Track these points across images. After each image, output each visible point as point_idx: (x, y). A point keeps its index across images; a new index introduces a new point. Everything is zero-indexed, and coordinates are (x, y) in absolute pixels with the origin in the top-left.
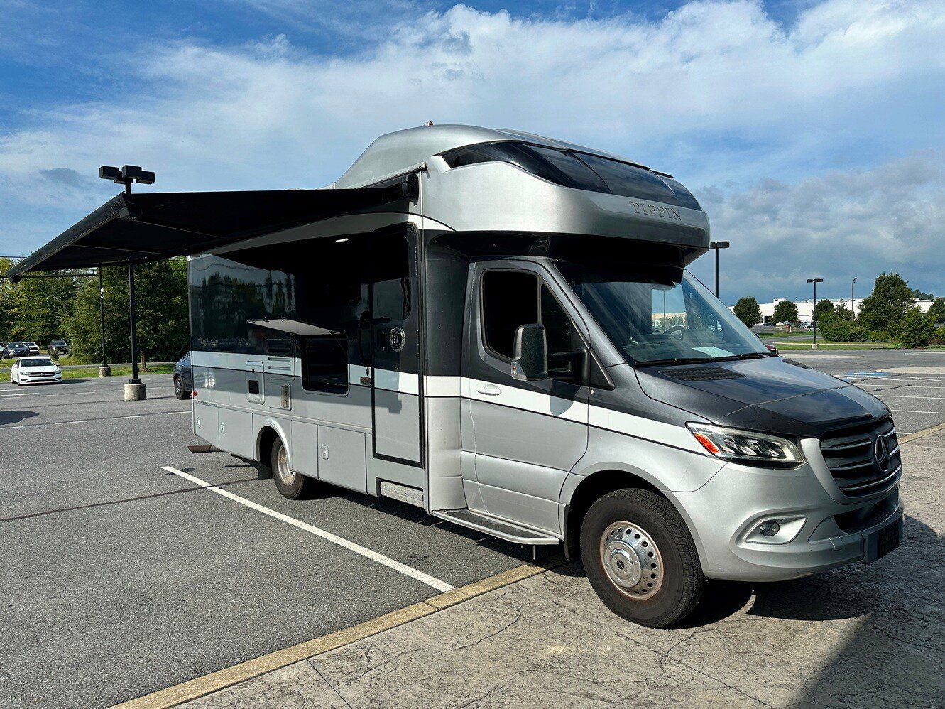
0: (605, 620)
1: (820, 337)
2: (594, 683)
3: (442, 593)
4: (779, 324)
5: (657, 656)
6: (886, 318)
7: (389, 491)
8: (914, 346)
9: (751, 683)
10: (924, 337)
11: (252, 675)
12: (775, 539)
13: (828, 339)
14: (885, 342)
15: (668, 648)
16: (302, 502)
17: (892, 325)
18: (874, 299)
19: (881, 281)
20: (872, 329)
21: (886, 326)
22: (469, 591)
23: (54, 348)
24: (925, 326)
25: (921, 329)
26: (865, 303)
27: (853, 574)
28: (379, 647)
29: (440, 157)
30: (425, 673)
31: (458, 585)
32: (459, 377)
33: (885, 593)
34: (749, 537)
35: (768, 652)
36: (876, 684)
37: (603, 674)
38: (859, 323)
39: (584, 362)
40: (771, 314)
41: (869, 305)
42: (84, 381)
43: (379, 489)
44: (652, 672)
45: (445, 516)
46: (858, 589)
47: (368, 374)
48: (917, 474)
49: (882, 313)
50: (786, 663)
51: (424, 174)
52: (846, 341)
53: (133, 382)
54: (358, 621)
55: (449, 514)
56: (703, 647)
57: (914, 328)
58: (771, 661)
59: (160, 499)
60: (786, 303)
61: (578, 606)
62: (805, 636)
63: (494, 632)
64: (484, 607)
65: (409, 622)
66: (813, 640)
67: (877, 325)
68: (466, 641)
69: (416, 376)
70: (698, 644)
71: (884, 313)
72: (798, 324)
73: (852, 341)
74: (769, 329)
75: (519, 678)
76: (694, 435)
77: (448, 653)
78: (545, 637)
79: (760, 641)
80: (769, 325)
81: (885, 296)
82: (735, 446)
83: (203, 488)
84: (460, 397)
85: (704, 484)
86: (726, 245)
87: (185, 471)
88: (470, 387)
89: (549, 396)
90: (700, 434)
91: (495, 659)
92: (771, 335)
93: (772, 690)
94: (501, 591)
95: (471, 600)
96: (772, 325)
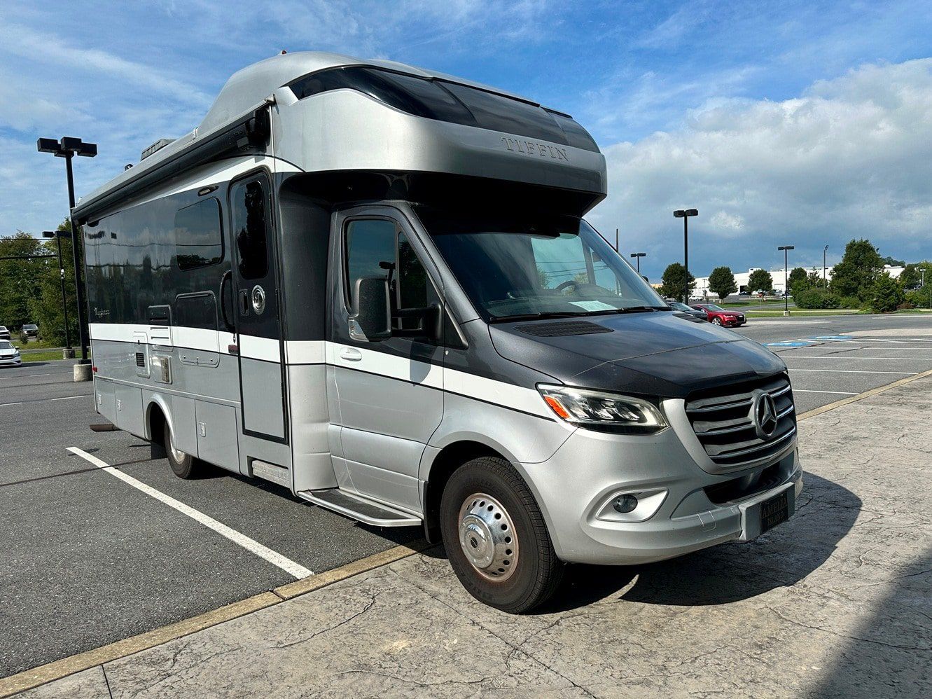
0: (466, 606)
1: (792, 305)
2: (422, 686)
3: (298, 580)
4: (754, 293)
5: (509, 649)
6: (856, 284)
7: (260, 470)
8: (883, 311)
9: (604, 680)
10: (892, 302)
11: (27, 687)
12: (631, 517)
13: (801, 306)
14: (856, 308)
15: (524, 639)
16: (194, 482)
17: (862, 291)
18: (844, 265)
19: (851, 247)
20: (842, 296)
21: (856, 292)
22: (328, 577)
23: (26, 332)
24: (893, 291)
25: (890, 294)
26: (835, 269)
27: (760, 544)
28: (194, 647)
29: (287, 89)
30: (230, 679)
31: (318, 570)
32: (323, 342)
33: (788, 564)
34: (601, 514)
35: (636, 640)
36: (749, 678)
37: (435, 674)
38: (832, 290)
39: (438, 318)
40: (746, 283)
41: (839, 271)
42: (44, 364)
43: (251, 469)
44: (494, 670)
45: (309, 497)
46: (760, 561)
47: (234, 341)
48: (855, 435)
49: (852, 279)
50: (653, 654)
51: (274, 108)
52: (818, 308)
53: (82, 362)
54: (187, 615)
55: (314, 495)
56: (565, 636)
57: (883, 294)
58: (636, 651)
59: (43, 483)
60: (760, 272)
61: (442, 591)
62: (684, 619)
63: (333, 625)
64: (336, 596)
65: (243, 615)
66: (692, 624)
67: (847, 291)
68: (297, 636)
69: (277, 342)
70: (560, 633)
71: (855, 279)
72: (773, 293)
73: (824, 308)
74: (745, 299)
75: (336, 682)
76: (544, 398)
77: (267, 652)
78: (388, 630)
79: (630, 627)
80: (744, 294)
81: (856, 263)
82: (590, 410)
83: (99, 468)
84: (325, 364)
85: (553, 454)
86: (694, 213)
87: (89, 451)
88: (334, 352)
89: (409, 360)
90: (553, 396)
91: (319, 659)
92: (747, 304)
93: (625, 688)
94: (365, 575)
95: (325, 588)
96: (747, 294)
